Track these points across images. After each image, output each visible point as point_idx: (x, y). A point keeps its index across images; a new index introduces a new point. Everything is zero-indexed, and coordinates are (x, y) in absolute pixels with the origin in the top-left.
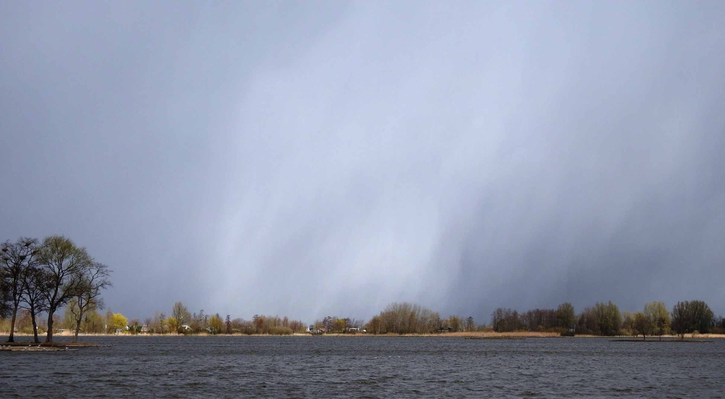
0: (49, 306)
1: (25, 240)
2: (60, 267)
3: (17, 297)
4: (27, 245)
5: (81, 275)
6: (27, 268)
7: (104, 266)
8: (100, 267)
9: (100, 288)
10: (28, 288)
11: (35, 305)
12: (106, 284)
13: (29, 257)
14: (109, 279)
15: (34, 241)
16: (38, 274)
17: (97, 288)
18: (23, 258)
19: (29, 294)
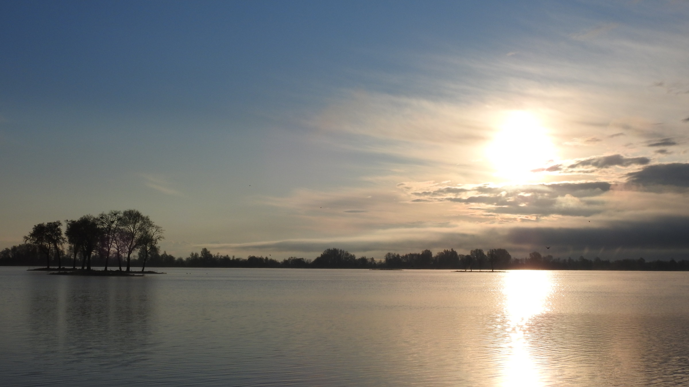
0: (128, 250)
1: (114, 212)
2: (134, 228)
3: (109, 245)
4: (115, 215)
5: (147, 232)
6: (115, 229)
7: (160, 227)
8: (157, 228)
9: (158, 240)
10: (116, 240)
11: (120, 250)
12: (161, 237)
13: (116, 222)
14: (162, 235)
15: (119, 213)
16: (122, 232)
17: (156, 240)
18: (113, 222)
19: (116, 243)
